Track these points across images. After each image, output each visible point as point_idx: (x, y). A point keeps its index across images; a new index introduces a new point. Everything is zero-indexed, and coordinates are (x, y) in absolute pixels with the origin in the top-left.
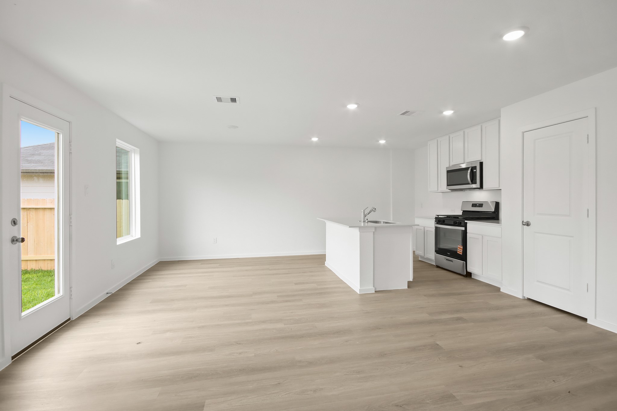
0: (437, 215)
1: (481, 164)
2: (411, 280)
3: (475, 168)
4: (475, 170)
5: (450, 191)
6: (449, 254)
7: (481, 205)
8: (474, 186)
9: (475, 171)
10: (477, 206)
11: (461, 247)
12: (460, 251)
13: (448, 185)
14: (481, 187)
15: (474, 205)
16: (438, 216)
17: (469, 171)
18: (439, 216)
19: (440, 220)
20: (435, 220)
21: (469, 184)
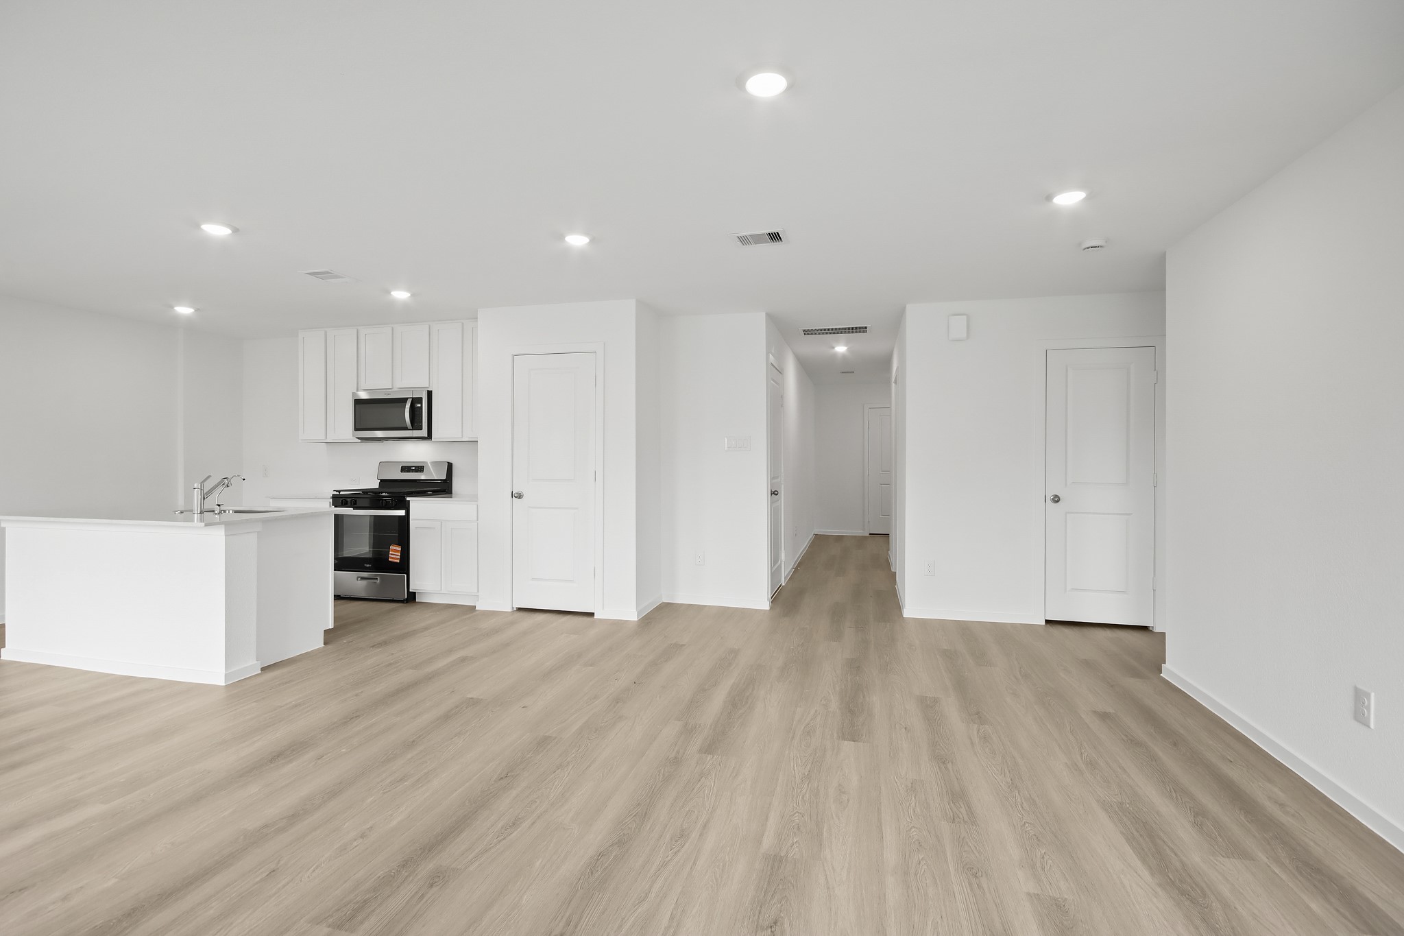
0: (337, 491)
1: (430, 394)
2: (331, 626)
3: (420, 400)
4: (419, 403)
5: (360, 441)
6: (368, 566)
7: (420, 469)
8: (416, 433)
9: (419, 405)
10: (413, 471)
11: (397, 548)
12: (395, 556)
13: (356, 429)
14: (429, 436)
15: (406, 469)
16: (339, 491)
17: (408, 406)
18: (341, 493)
19: (340, 500)
20: (331, 500)
21: (406, 429)
